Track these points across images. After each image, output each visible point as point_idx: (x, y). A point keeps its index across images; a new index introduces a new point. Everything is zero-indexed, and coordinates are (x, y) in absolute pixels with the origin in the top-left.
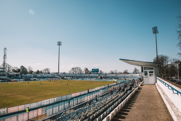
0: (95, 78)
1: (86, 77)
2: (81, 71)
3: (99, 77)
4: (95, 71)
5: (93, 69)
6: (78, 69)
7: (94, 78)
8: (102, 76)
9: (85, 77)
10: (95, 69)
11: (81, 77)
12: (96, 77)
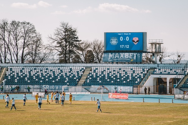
0: (129, 89)
1: (73, 82)
2: (37, 42)
3: (149, 82)
4: (125, 42)
5: (108, 36)
6: (21, 31)
7: (121, 88)
8: (169, 78)
9: (62, 82)
10: (124, 35)
11: (37, 83)
12: (133, 82)
